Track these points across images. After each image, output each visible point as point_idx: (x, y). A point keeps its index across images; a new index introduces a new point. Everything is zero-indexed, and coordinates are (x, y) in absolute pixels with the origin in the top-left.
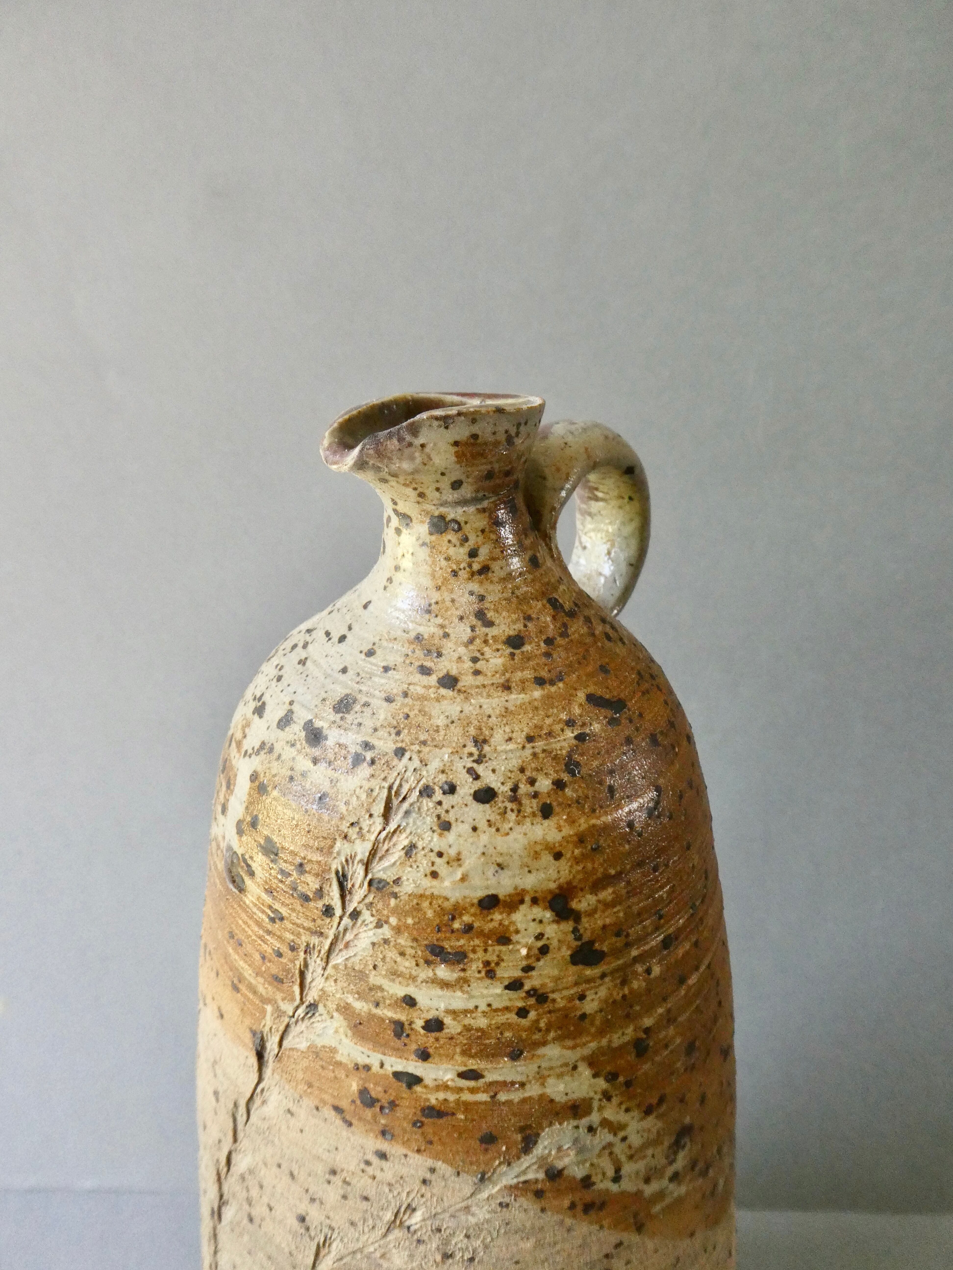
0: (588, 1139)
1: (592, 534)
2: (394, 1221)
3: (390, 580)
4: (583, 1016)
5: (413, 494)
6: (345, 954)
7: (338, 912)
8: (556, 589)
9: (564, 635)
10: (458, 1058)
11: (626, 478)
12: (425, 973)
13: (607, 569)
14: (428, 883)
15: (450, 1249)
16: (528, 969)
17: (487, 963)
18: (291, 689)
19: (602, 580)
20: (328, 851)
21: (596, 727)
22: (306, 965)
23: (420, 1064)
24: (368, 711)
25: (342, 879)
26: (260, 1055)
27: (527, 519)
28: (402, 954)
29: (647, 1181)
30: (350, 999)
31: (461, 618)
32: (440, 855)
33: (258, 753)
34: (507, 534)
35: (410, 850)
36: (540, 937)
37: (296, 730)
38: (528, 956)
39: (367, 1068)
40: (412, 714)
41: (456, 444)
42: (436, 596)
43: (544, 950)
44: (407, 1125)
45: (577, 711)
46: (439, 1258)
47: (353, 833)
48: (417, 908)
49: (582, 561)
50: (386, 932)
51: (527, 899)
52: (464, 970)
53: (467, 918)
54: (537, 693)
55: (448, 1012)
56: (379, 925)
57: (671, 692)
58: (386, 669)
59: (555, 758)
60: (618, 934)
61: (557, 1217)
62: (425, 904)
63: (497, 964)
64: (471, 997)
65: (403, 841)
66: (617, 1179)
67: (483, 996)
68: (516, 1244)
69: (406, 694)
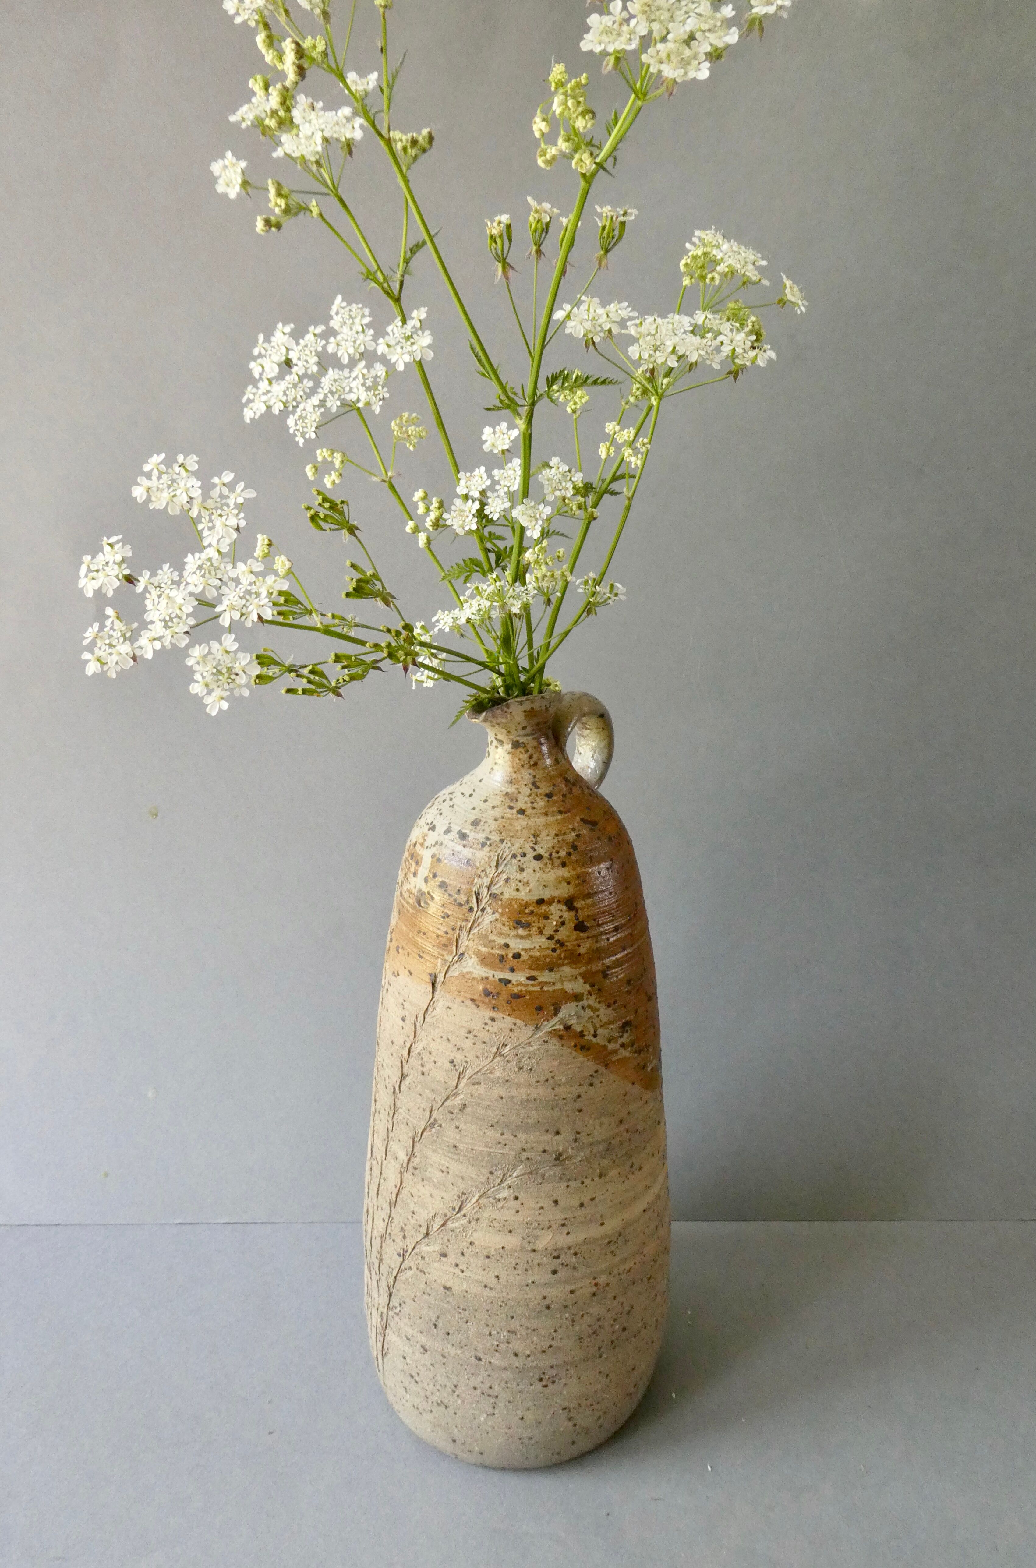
0: (582, 1012)
1: (584, 746)
2: (496, 1053)
3: (492, 769)
4: (579, 955)
5: (505, 732)
6: (478, 929)
7: (475, 909)
8: (566, 773)
9: (570, 793)
10: (527, 970)
11: (600, 719)
12: (513, 933)
13: (592, 765)
14: (515, 893)
15: (521, 1065)
16: (556, 931)
17: (539, 928)
18: (449, 818)
19: (590, 770)
20: (471, 883)
21: (584, 832)
22: (459, 936)
23: (511, 973)
24: (487, 825)
25: (477, 895)
26: (433, 985)
27: (553, 741)
28: (504, 925)
29: (609, 1041)
30: (480, 948)
31: (526, 785)
32: (520, 881)
33: (434, 846)
34: (544, 748)
35: (507, 880)
36: (561, 917)
37: (454, 834)
38: (556, 926)
39: (487, 978)
40: (506, 825)
41: (525, 711)
42: (514, 776)
43: (563, 923)
44: (504, 1003)
45: (576, 825)
46: (516, 1069)
47: (483, 874)
48: (510, 904)
49: (579, 761)
50: (497, 915)
51: (556, 901)
52: (530, 931)
53: (531, 908)
54: (559, 817)
55: (522, 949)
56: (494, 913)
57: (620, 821)
58: (493, 807)
59: (567, 843)
60: (594, 920)
61: (569, 1050)
62: (514, 903)
63: (544, 928)
64: (533, 943)
65: (504, 876)
66: (595, 1036)
67: (538, 942)
68: (551, 1062)
69: (503, 817)
